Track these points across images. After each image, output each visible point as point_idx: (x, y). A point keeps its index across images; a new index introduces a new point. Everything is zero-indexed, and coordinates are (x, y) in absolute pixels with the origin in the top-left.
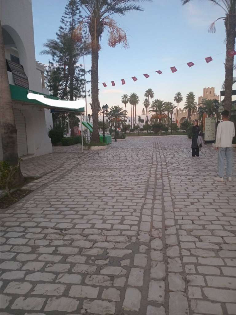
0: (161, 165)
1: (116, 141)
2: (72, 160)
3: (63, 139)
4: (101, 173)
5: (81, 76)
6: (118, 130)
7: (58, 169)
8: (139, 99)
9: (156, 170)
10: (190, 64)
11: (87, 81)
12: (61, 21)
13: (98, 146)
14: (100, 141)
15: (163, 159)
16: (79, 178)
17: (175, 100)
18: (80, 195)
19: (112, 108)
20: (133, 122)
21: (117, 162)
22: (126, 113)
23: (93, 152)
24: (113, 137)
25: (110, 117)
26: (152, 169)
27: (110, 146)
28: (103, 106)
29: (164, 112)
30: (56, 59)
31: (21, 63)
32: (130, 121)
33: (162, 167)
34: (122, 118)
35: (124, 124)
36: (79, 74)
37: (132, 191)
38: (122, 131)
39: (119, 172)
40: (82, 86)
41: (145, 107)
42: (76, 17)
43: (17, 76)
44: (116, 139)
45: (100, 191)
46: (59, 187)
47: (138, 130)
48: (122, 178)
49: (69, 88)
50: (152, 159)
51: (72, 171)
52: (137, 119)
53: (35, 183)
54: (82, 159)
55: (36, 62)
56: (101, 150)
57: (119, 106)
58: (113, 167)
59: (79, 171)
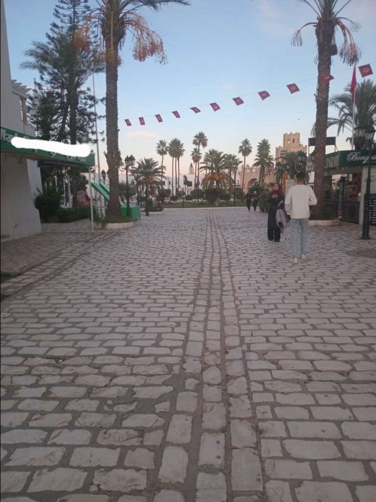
0: (219, 253)
1: (147, 215)
2: (75, 245)
3: (59, 210)
4: (123, 267)
5: (90, 107)
6: (150, 197)
7: (51, 260)
8: (184, 147)
9: (212, 260)
10: (264, 95)
11: (99, 115)
12: (54, 14)
13: (119, 223)
14: (121, 215)
15: (222, 243)
16: (87, 275)
17: (240, 151)
18: (89, 303)
19: (140, 163)
20: (174, 185)
21: (150, 248)
22: (164, 171)
23: (110, 233)
24: (143, 209)
25: (138, 176)
26: (204, 260)
27: (139, 223)
28: (126, 158)
29: (223, 170)
30: (47, 77)
32: (170, 183)
33: (221, 256)
34: (158, 178)
35: (161, 188)
36: (86, 104)
37: (174, 293)
38: (158, 199)
39: (154, 265)
40: (91, 124)
41: (194, 161)
42: (80, 9)
44: (147, 212)
45: (121, 295)
46: (53, 290)
47: (183, 198)
48: (158, 274)
49: (69, 126)
50: (205, 243)
51: (75, 263)
52: (182, 180)
53: (12, 284)
54: (92, 244)
55: (13, 80)
56: (124, 229)
57: (152, 159)
58: (142, 257)
59: (86, 263)
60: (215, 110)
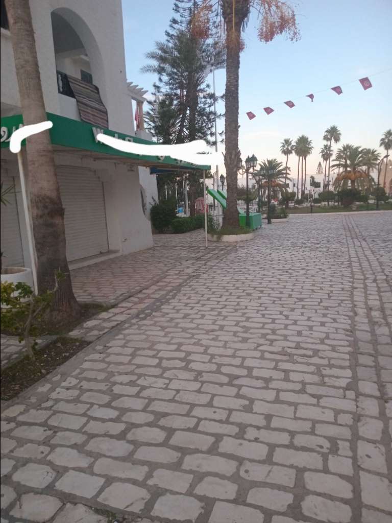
0: (375, 280)
1: (269, 222)
2: (185, 263)
3: (175, 220)
4: (239, 300)
5: (209, 106)
6: (273, 201)
7: (153, 285)
8: (312, 145)
9: (365, 293)
11: (218, 114)
12: (173, 9)
13: (237, 234)
14: (239, 225)
15: (375, 264)
16: (190, 312)
17: (381, 145)
19: (262, 164)
20: (300, 187)
21: (274, 271)
22: (288, 172)
23: (227, 247)
24: (265, 216)
25: (259, 179)
26: (355, 293)
27: (260, 233)
28: (247, 159)
30: (165, 78)
31: (95, 82)
32: (294, 185)
33: (379, 288)
34: (281, 181)
35: (284, 191)
36: (205, 103)
38: (281, 203)
39: (280, 298)
40: (210, 125)
41: (324, 159)
43: (86, 105)
44: (269, 219)
45: (234, 356)
46: (144, 337)
47: (310, 201)
48: (287, 317)
49: (187, 129)
50: (351, 264)
51: (179, 291)
52: (308, 181)
53: (100, 321)
54: (203, 262)
55: (128, 83)
56: (242, 241)
57: (275, 160)
58: (264, 284)
59: (193, 292)
60: (366, 88)
